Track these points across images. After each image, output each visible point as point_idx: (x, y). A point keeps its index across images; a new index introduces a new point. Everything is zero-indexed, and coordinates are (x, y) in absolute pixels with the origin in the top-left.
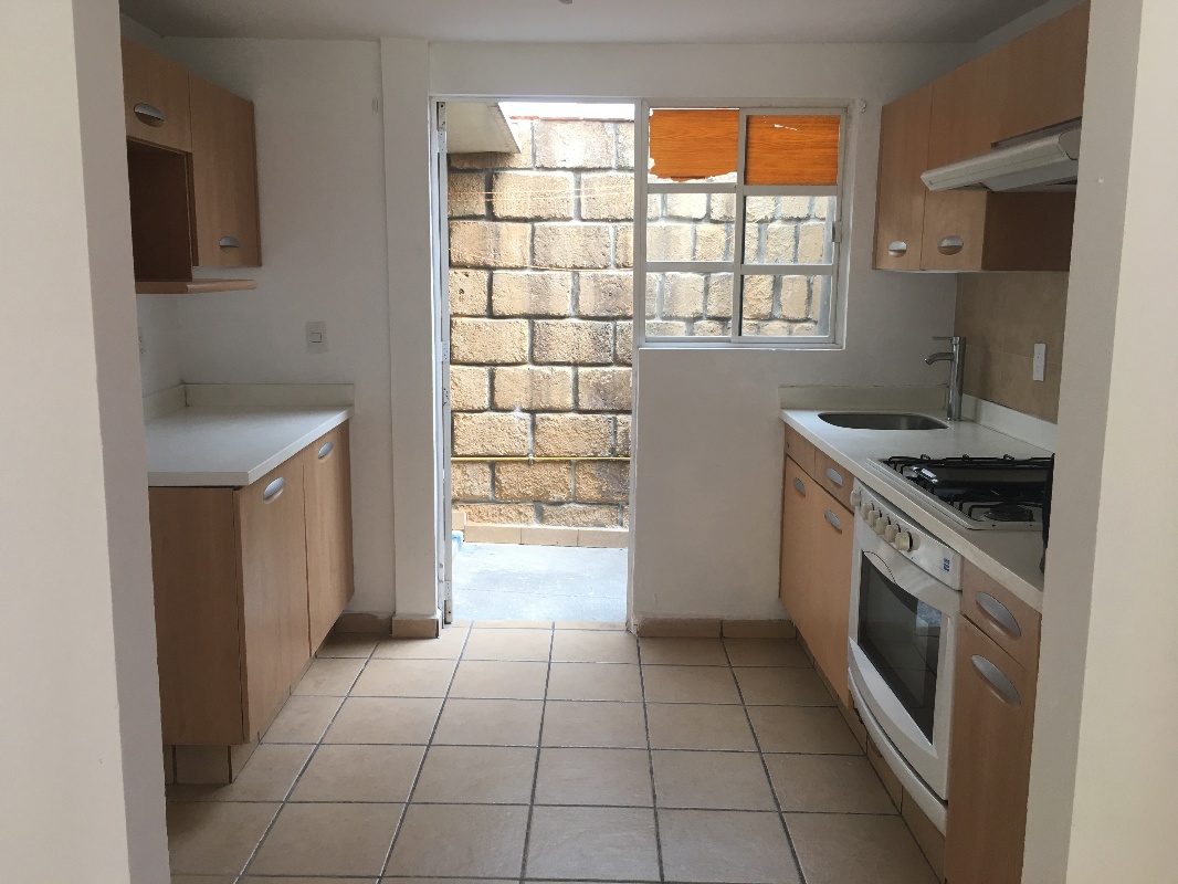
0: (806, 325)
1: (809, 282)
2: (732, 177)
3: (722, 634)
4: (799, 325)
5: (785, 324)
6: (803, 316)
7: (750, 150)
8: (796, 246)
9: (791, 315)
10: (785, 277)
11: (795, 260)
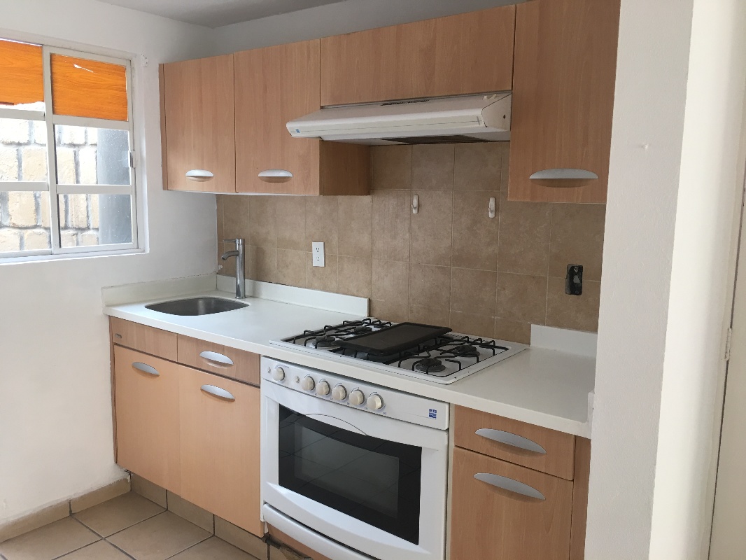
0: (37, 230)
1: (35, 196)
2: (40, 107)
3: (71, 511)
4: (30, 231)
5: (17, 231)
6: (34, 224)
7: (55, 84)
8: (20, 166)
9: (20, 224)
10: (10, 193)
11: (20, 177)
